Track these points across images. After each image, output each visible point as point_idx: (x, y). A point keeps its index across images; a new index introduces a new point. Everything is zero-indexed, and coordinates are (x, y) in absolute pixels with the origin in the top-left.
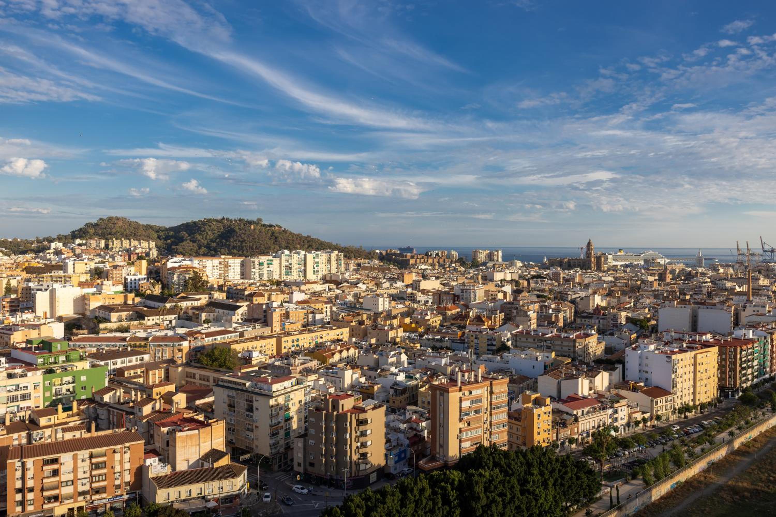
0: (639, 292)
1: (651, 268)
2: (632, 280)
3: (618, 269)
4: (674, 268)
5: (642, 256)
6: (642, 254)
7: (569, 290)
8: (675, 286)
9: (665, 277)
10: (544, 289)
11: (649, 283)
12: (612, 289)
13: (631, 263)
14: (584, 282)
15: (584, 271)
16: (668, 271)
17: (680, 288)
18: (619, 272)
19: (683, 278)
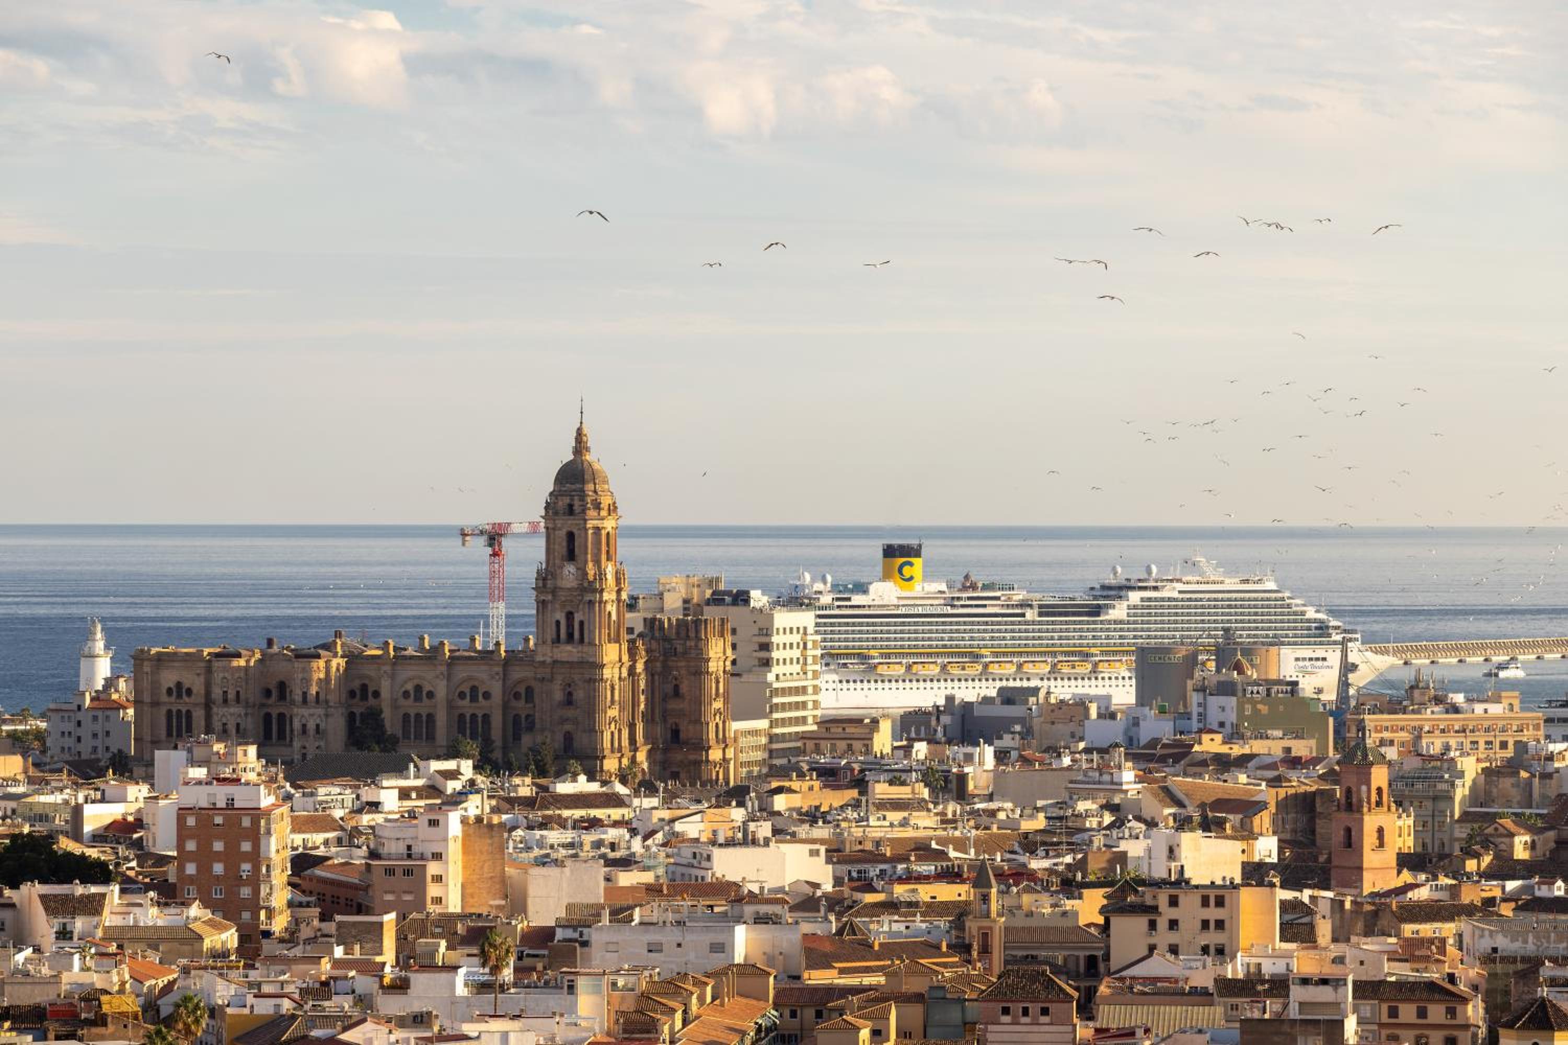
0: (1087, 1010)
1: (1211, 744)
2: (1021, 874)
3: (878, 765)
4: (1433, 745)
5: (1119, 611)
6: (1117, 591)
7: (364, 1002)
8: (1448, 929)
9: (1351, 841)
10: (92, 997)
11: (1189, 903)
12: (817, 978)
13: (1008, 697)
14: (518, 905)
15: (524, 787)
16: (1380, 777)
17: (1491, 958)
18: (881, 789)
19: (1520, 848)
